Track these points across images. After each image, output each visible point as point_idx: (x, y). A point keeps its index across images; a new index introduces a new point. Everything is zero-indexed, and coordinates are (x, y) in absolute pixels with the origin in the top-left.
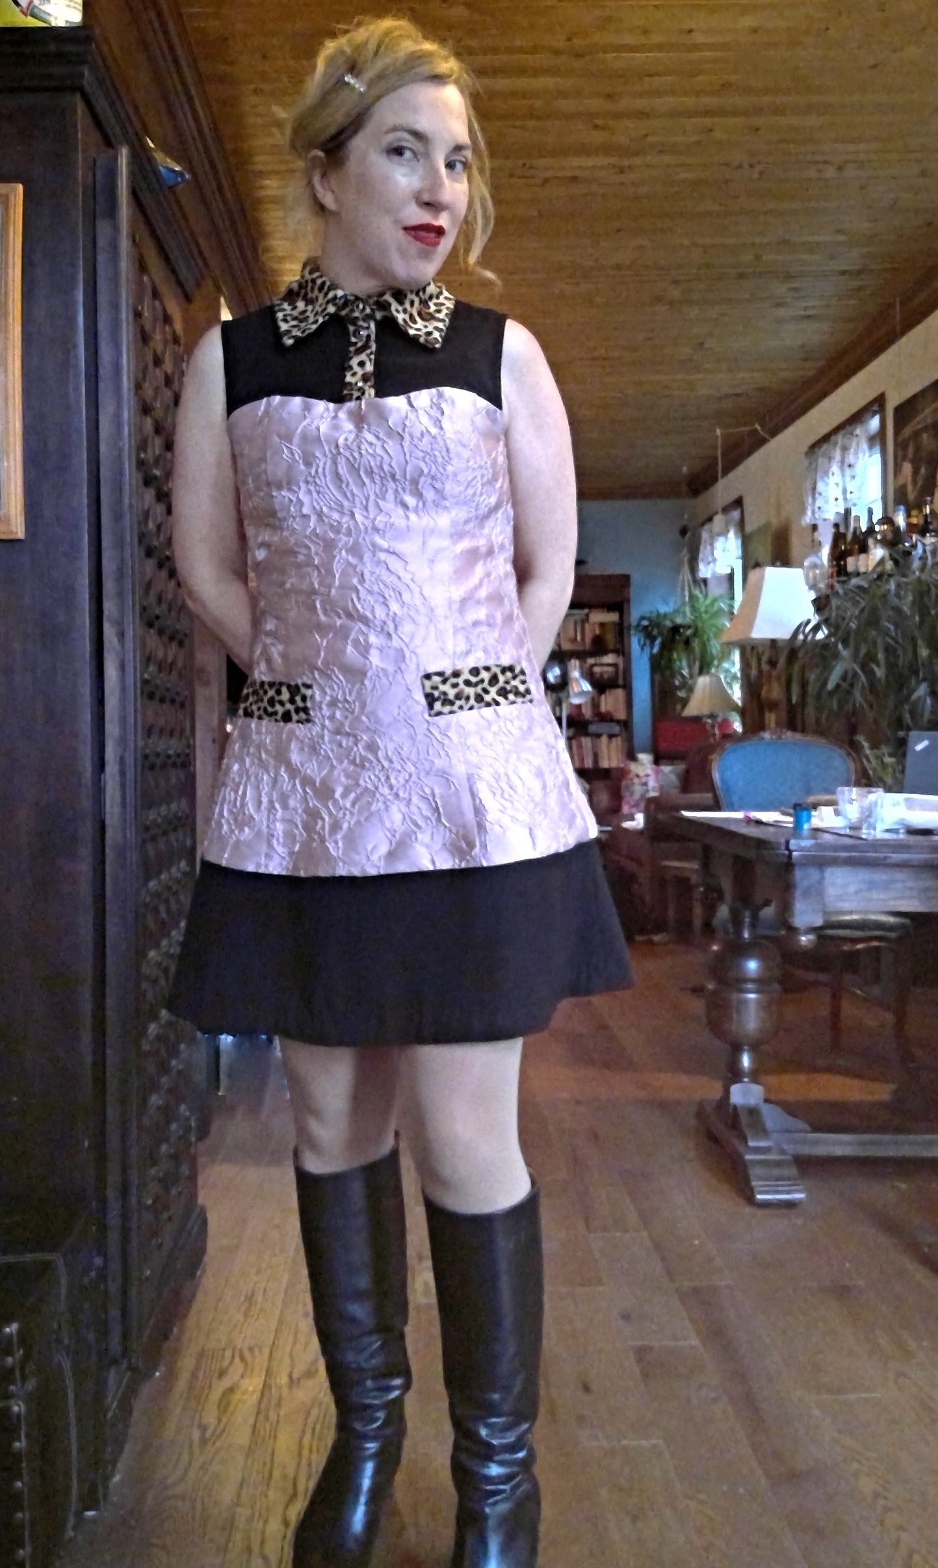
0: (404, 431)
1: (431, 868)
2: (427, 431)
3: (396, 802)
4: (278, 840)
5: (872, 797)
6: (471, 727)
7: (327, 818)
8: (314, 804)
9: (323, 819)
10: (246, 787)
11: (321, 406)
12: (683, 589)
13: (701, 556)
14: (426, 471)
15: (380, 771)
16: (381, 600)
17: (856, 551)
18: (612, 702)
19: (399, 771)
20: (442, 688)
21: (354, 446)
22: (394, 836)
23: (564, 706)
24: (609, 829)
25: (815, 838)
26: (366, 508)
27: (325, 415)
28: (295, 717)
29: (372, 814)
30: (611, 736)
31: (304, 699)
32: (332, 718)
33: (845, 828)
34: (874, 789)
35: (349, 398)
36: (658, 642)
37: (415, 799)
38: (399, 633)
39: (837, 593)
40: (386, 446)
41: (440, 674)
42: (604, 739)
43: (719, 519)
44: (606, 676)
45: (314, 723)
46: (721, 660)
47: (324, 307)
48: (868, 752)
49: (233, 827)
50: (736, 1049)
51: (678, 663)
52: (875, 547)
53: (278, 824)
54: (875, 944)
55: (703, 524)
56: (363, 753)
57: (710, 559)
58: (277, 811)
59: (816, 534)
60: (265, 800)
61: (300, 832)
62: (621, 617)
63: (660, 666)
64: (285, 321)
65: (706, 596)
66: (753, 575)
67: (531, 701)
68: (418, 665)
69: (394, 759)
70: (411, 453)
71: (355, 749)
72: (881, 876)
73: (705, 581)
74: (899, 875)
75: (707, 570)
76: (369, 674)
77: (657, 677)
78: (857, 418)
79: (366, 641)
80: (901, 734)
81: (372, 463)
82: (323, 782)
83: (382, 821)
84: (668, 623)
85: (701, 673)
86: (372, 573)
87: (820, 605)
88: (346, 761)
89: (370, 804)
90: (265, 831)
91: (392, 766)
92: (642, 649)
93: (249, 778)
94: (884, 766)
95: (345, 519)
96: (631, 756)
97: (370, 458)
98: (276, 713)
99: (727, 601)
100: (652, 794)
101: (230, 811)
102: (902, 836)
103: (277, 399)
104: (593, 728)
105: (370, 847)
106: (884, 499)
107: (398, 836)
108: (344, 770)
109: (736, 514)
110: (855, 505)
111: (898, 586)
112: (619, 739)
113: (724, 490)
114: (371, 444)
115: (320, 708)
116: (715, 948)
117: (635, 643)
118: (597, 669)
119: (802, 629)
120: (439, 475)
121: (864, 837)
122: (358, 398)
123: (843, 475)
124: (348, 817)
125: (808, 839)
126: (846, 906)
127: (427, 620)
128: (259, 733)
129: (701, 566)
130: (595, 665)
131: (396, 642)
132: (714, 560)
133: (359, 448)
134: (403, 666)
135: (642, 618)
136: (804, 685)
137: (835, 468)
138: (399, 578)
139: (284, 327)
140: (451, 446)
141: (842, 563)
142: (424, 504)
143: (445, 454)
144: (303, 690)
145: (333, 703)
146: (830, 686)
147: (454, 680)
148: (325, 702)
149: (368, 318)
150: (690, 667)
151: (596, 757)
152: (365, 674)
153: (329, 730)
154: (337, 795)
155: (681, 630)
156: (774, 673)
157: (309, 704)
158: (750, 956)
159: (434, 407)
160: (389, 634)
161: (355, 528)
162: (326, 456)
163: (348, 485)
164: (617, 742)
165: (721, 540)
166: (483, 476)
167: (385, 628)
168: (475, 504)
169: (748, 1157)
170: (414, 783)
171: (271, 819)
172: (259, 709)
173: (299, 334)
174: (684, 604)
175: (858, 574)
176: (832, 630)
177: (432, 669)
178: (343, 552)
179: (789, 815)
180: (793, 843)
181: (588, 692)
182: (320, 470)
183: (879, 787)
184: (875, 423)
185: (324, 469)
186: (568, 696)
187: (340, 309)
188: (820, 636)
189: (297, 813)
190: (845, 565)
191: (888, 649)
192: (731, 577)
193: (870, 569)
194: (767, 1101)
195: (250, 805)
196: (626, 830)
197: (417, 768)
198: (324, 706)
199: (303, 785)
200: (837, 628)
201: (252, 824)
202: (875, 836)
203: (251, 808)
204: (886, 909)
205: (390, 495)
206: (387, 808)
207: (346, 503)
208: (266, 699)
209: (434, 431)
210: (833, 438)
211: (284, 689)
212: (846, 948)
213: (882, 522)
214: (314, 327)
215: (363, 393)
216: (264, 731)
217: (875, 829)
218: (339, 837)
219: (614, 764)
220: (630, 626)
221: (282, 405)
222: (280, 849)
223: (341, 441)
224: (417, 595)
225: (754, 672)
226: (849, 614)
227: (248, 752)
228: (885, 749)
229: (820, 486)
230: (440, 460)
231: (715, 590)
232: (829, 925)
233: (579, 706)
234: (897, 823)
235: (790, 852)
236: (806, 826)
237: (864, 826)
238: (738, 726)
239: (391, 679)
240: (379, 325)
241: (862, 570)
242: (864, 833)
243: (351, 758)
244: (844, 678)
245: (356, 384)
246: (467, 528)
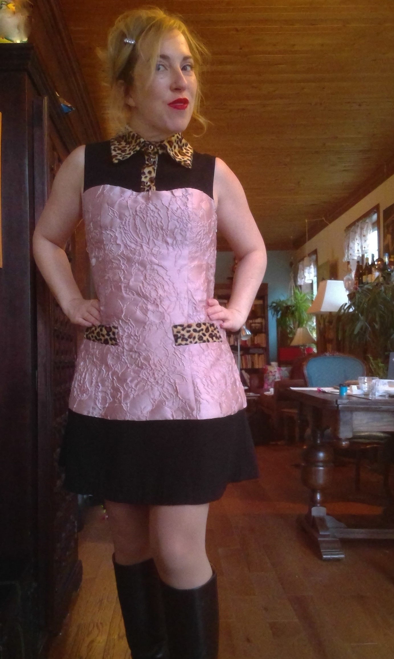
0: (169, 206)
1: (172, 419)
2: (180, 208)
3: (157, 386)
4: (99, 400)
5: (374, 381)
6: (195, 352)
7: (122, 392)
8: (116, 385)
9: (121, 393)
10: (86, 374)
11: (129, 192)
12: (291, 290)
13: (299, 275)
14: (178, 226)
15: (150, 370)
16: (154, 288)
17: (367, 273)
18: (259, 339)
19: (159, 371)
20: (182, 332)
21: (144, 212)
22: (155, 402)
23: (239, 341)
24: (259, 395)
25: (348, 399)
26: (148, 243)
27: (131, 196)
28: (110, 342)
29: (145, 391)
30: (259, 354)
31: (114, 334)
32: (128, 344)
33: (362, 394)
34: (374, 378)
35: (143, 190)
36: (280, 313)
37: (166, 385)
38: (162, 305)
39: (359, 291)
40: (159, 213)
41: (181, 326)
42: (256, 355)
43: (306, 259)
44: (257, 328)
45: (119, 346)
46: (307, 321)
47: (134, 147)
48: (372, 361)
49: (79, 393)
50: (314, 492)
51: (289, 322)
52: (375, 272)
53: (99, 393)
54: (375, 446)
55: (300, 261)
56: (142, 361)
57: (303, 276)
58: (100, 387)
59: (349, 266)
60: (94, 381)
61: (110, 399)
62: (264, 302)
63: (281, 324)
64: (115, 150)
65: (301, 293)
66: (322, 284)
67: (221, 341)
68: (171, 321)
69: (157, 365)
70: (171, 216)
71: (139, 359)
72: (378, 416)
73: (300, 286)
74: (386, 415)
75: (301, 281)
76: (148, 323)
77: (280, 328)
78: (367, 215)
79: (147, 308)
80: (386, 353)
81: (153, 220)
82: (122, 374)
83: (149, 395)
84: (284, 305)
85: (299, 327)
86: (150, 275)
87: (351, 297)
88: (134, 365)
89: (144, 386)
90: (93, 396)
91: (157, 368)
92: (273, 316)
93: (87, 370)
94: (379, 368)
95: (138, 248)
96: (269, 364)
97: (152, 218)
98: (101, 340)
99: (310, 295)
100: (277, 380)
101: (78, 385)
102: (387, 398)
103: (108, 186)
104: (251, 351)
105: (143, 407)
106: (379, 250)
107: (156, 402)
108: (133, 369)
109: (314, 257)
110: (366, 253)
111: (385, 288)
112: (263, 355)
113: (309, 246)
114: (152, 211)
115: (122, 339)
116: (305, 447)
117: (270, 314)
118: (253, 325)
119: (343, 307)
120: (184, 229)
121: (370, 398)
122: (148, 191)
123: (361, 240)
124: (133, 392)
125: (346, 399)
126: (362, 429)
127: (175, 299)
128: (93, 348)
129: (299, 280)
130: (253, 323)
131: (161, 309)
132: (305, 277)
133: (147, 213)
134: (164, 321)
135: (273, 303)
136: (344, 332)
137: (357, 237)
138: (163, 278)
139: (114, 153)
140: (190, 215)
141: (361, 278)
142: (176, 243)
143: (187, 218)
144: (113, 329)
145: (129, 336)
146: (356, 332)
147: (188, 329)
148: (125, 335)
149: (155, 154)
150: (294, 324)
151: (253, 363)
152: (145, 323)
153: (126, 350)
154: (128, 381)
155: (290, 308)
156: (331, 327)
157: (116, 337)
158: (320, 451)
159: (184, 197)
160: (157, 305)
161: (143, 253)
162: (130, 215)
163: (139, 231)
164: (262, 357)
165: (308, 268)
166: (204, 230)
167: (156, 301)
168: (200, 244)
169: (319, 539)
170: (166, 377)
171: (97, 391)
172: (92, 336)
173: (121, 158)
174: (291, 296)
175: (368, 283)
176: (356, 308)
177: (177, 324)
178: (137, 264)
179: (338, 389)
180: (339, 401)
181: (249, 335)
182: (127, 222)
183: (377, 377)
184: (375, 217)
185: (129, 222)
186: (241, 337)
187: (141, 148)
188: (351, 310)
189: (108, 389)
190: (362, 279)
191: (381, 316)
192: (312, 284)
193: (373, 281)
194: (328, 514)
195: (87, 383)
196: (266, 396)
197: (168, 370)
198: (124, 337)
199: (112, 375)
200: (358, 306)
201: (87, 393)
202: (375, 398)
203: (87, 385)
204: (379, 430)
205: (160, 238)
206: (152, 389)
207: (138, 240)
208: (96, 332)
209: (183, 208)
210: (357, 224)
211: (104, 329)
212: (362, 447)
213: (378, 260)
214: (129, 156)
215: (150, 188)
216: (95, 347)
217: (375, 395)
218: (128, 401)
219: (261, 367)
220: (267, 305)
221: (111, 190)
222: (99, 405)
223: (138, 209)
224: (171, 287)
225: (322, 326)
226: (364, 300)
227: (88, 357)
228: (379, 360)
229: (351, 245)
230: (185, 221)
231: (305, 290)
232: (355, 437)
233: (246, 341)
234: (384, 393)
235: (338, 405)
236: (345, 394)
237: (370, 394)
238: (315, 350)
239: (158, 327)
240: (160, 157)
241: (369, 281)
242: (370, 397)
243: (137, 363)
244: (361, 329)
245: (147, 183)
246: (197, 255)
